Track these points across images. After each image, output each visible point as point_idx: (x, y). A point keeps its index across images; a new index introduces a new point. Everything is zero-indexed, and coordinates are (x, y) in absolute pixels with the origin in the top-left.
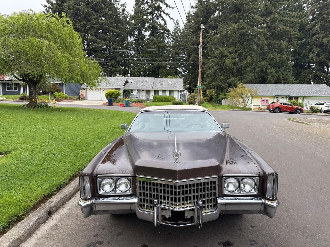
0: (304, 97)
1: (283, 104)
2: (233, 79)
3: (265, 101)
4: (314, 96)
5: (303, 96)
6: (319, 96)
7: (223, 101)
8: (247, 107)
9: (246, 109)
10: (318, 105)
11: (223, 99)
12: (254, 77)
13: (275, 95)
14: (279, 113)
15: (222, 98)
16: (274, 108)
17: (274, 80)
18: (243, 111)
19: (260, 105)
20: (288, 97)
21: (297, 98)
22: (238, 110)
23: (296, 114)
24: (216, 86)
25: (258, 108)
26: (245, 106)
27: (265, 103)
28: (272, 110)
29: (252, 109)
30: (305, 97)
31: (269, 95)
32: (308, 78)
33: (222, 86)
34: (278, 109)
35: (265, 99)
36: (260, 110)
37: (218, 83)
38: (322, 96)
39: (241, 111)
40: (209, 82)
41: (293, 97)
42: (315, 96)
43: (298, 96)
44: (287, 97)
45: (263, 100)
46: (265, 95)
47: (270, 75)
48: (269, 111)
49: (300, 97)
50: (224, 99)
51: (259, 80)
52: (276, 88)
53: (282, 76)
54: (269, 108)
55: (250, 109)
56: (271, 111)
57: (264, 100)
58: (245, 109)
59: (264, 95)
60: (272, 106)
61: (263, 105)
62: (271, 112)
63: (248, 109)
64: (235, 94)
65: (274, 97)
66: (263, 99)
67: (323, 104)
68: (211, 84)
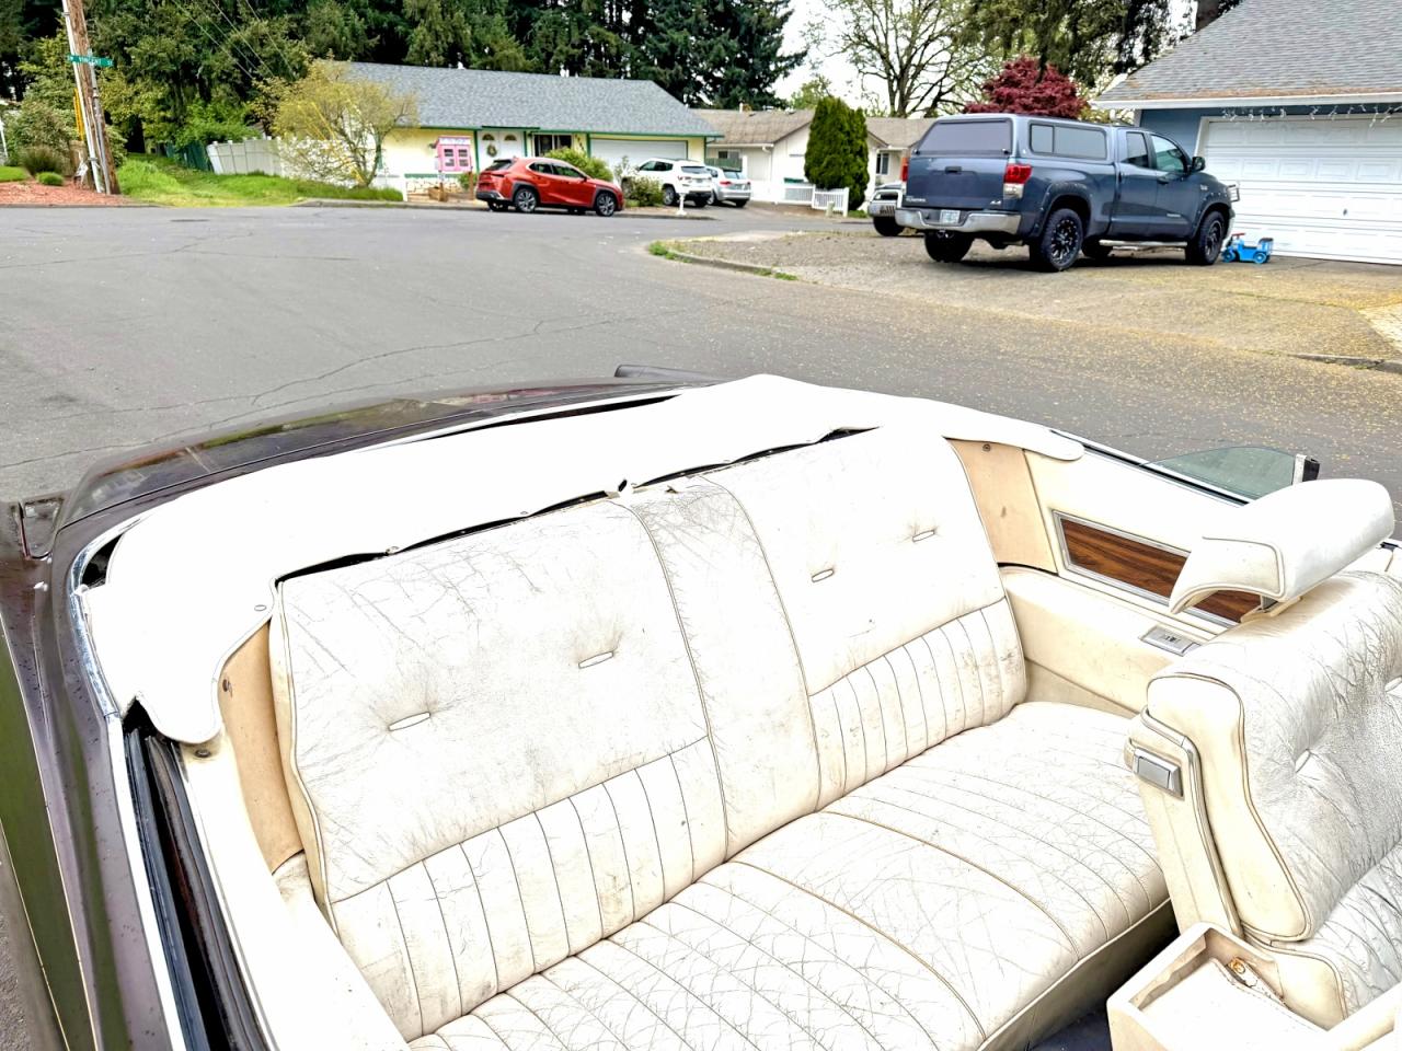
0: (591, 136)
1: (541, 168)
2: (263, 26)
3: (456, 153)
4: (625, 130)
5: (589, 129)
6: (643, 131)
7: (213, 151)
8: (377, 183)
9: (374, 195)
10: (648, 170)
11: (215, 142)
12: (346, 25)
13: (478, 125)
14: (534, 212)
15: (209, 138)
16: (513, 189)
17: (441, 49)
18: (366, 206)
19: (435, 176)
20: (530, 135)
21: (566, 140)
22: (342, 206)
23: (600, 214)
24: (172, 61)
25: (430, 189)
26: (369, 182)
27: (457, 163)
28: (502, 198)
29: (405, 198)
30: (596, 136)
31: (453, 125)
32: (561, 51)
33: (205, 62)
34: (529, 194)
35: (454, 142)
36: (442, 200)
37: (174, 43)
38: (654, 131)
39: (359, 206)
40: (119, 32)
41: (550, 137)
42: (631, 131)
43: (571, 128)
44: (527, 133)
45: (446, 151)
46: (438, 124)
47: (422, 21)
48: (484, 204)
49: (576, 133)
50: (222, 140)
51: (373, 42)
52: (471, 87)
53: (472, 32)
54: (485, 189)
55: (392, 196)
56: (496, 206)
57: (451, 151)
58: (371, 199)
59: (431, 124)
60: (500, 180)
61: (448, 176)
62: (495, 210)
63: (387, 199)
64: (309, 115)
65: (476, 132)
66: (446, 142)
67: (670, 167)
68: (135, 44)
